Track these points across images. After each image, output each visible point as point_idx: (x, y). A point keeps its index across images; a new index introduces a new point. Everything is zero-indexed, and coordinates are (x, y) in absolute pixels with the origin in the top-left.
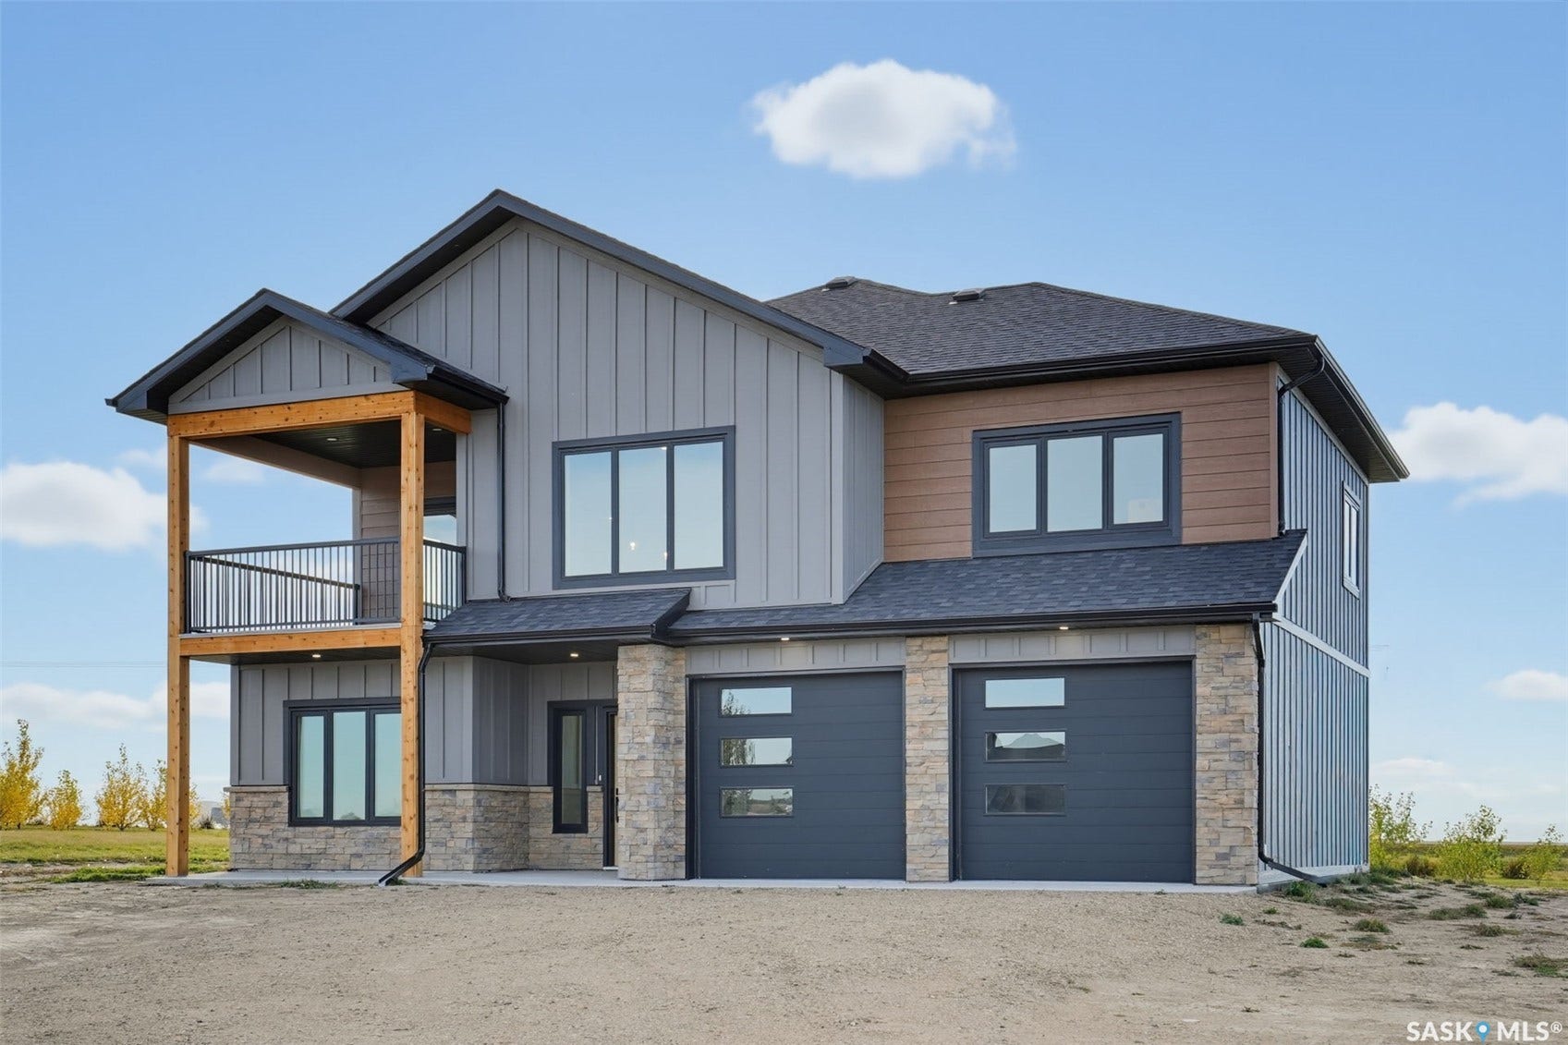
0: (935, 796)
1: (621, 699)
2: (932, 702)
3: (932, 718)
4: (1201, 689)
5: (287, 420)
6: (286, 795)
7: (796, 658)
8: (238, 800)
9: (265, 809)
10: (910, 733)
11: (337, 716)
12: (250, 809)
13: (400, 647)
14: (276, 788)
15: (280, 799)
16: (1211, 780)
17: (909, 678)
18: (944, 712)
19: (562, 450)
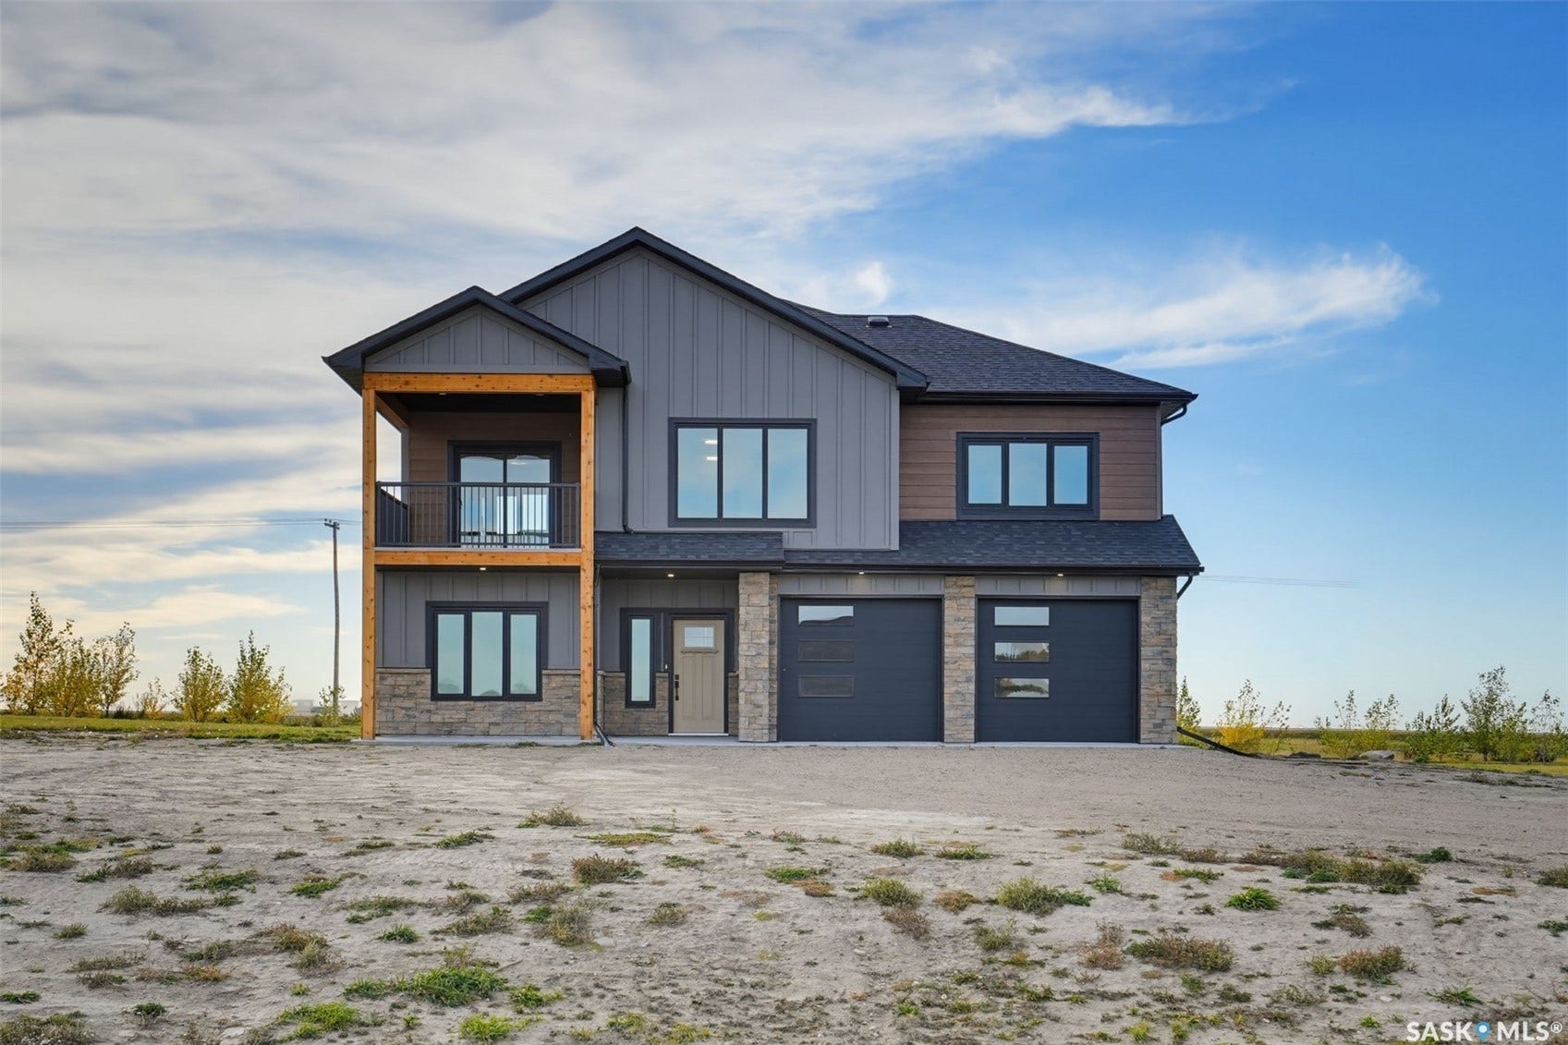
0: (966, 685)
1: (742, 611)
2: (964, 620)
3: (963, 632)
4: (1144, 618)
5: (477, 386)
6: (430, 676)
7: (861, 586)
8: (382, 679)
9: (408, 686)
10: (947, 641)
11: (476, 615)
12: (393, 687)
13: (579, 567)
14: (421, 671)
15: (423, 679)
16: (1150, 677)
17: (947, 603)
18: (972, 628)
19: (676, 424)
